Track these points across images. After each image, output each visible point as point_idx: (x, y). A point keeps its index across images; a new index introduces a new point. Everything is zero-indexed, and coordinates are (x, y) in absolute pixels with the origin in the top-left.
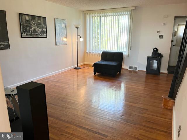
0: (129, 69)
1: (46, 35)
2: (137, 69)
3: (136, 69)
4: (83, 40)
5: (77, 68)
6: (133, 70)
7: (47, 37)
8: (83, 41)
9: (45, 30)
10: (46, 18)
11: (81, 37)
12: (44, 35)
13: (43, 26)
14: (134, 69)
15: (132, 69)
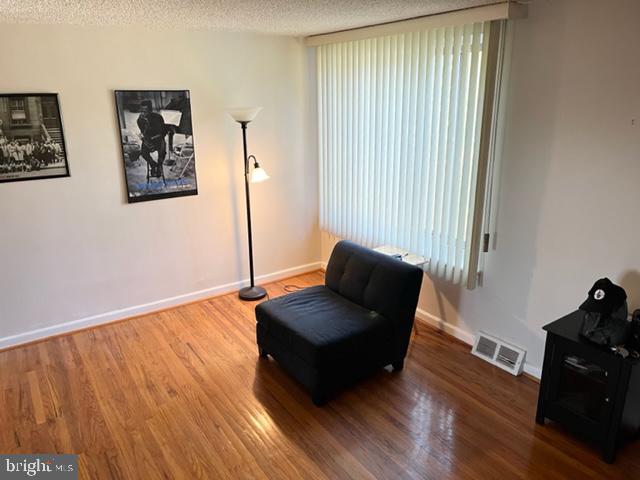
0: (477, 350)
1: (63, 164)
2: (517, 366)
3: (511, 363)
4: (267, 177)
5: (247, 294)
6: (493, 361)
7: (68, 175)
8: (265, 182)
9: (57, 147)
10: (55, 95)
11: (256, 166)
12: (50, 165)
13: (42, 132)
14: (499, 359)
15: (491, 356)
